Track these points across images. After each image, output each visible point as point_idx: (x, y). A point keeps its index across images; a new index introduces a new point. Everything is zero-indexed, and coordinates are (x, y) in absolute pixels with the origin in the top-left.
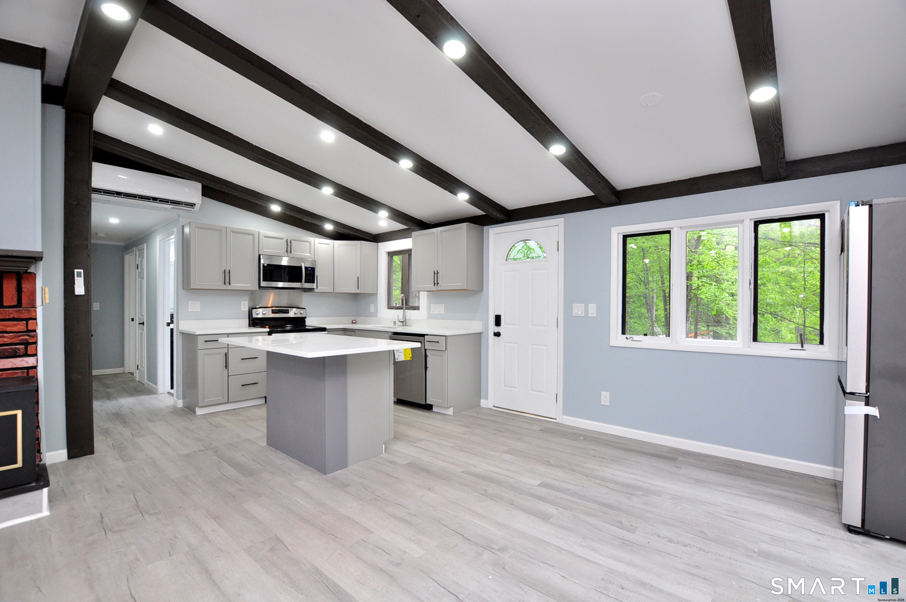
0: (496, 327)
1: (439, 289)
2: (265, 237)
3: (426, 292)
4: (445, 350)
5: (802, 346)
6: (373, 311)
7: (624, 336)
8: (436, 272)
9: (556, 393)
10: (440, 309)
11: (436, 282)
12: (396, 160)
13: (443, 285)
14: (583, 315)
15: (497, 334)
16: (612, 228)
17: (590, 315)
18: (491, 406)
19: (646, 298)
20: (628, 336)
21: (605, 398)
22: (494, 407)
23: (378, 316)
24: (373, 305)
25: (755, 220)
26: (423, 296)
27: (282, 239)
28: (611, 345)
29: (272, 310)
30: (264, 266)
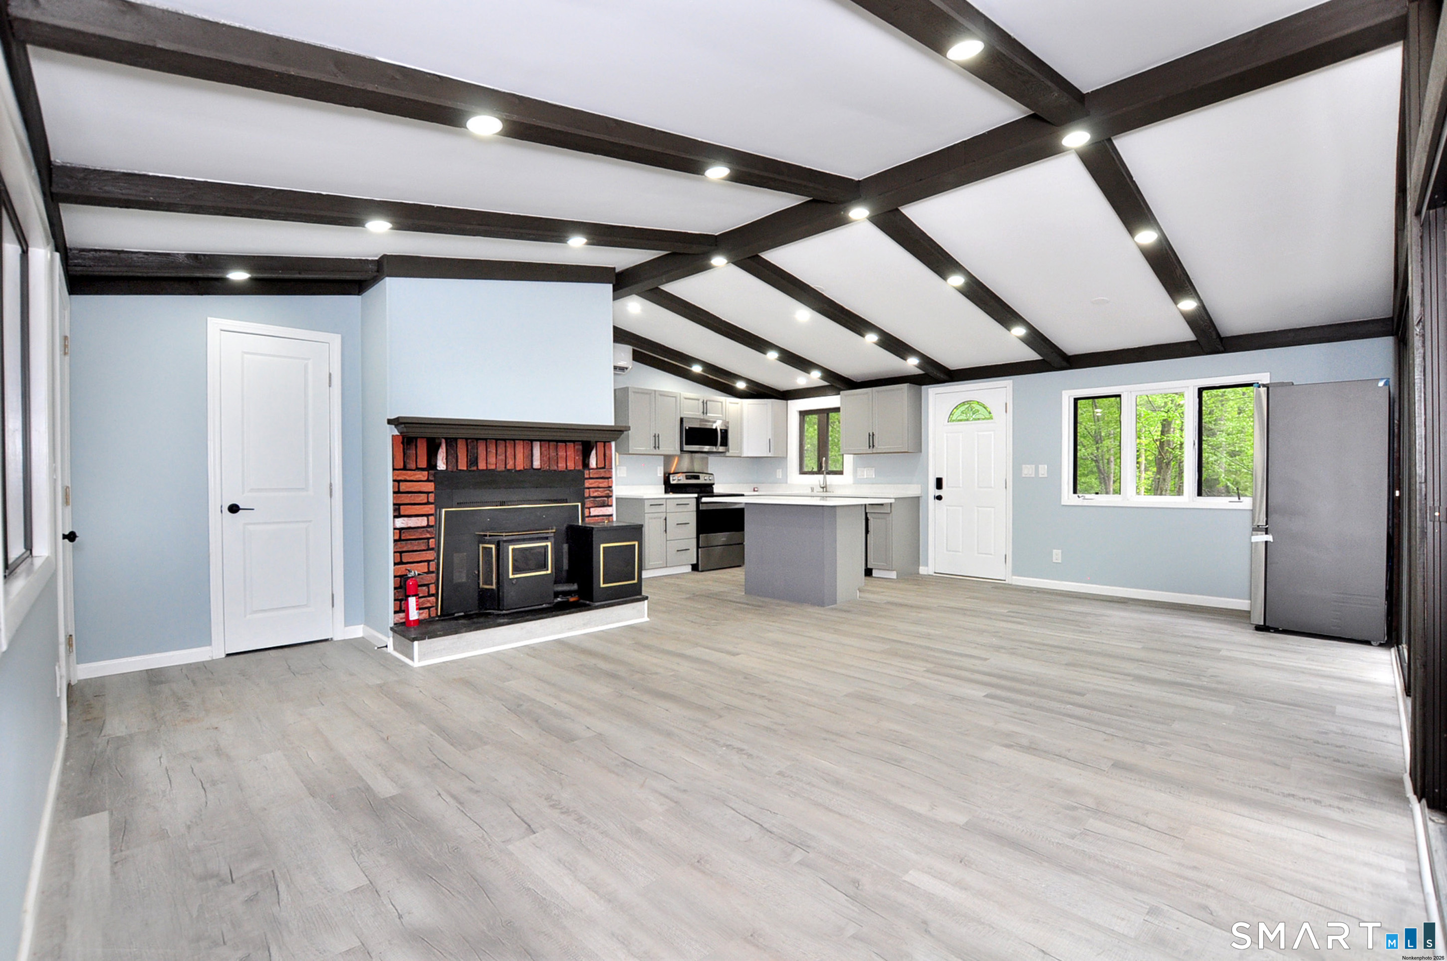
0: (937, 490)
1: (874, 452)
2: (686, 398)
3: (852, 456)
4: (889, 512)
5: (1239, 499)
6: (781, 477)
7: (1076, 495)
8: (871, 434)
9: (1004, 554)
10: (867, 473)
11: (871, 445)
12: (862, 335)
13: (879, 447)
14: (1033, 476)
15: (939, 498)
16: (1063, 392)
17: (1040, 476)
18: (931, 573)
19: (1096, 461)
20: (1080, 495)
21: (1057, 555)
22: (935, 573)
23: (789, 482)
24: (781, 470)
25: (1199, 387)
26: (849, 460)
27: (698, 400)
28: (1063, 504)
29: (686, 476)
30: (686, 429)
